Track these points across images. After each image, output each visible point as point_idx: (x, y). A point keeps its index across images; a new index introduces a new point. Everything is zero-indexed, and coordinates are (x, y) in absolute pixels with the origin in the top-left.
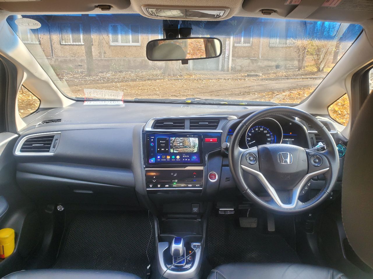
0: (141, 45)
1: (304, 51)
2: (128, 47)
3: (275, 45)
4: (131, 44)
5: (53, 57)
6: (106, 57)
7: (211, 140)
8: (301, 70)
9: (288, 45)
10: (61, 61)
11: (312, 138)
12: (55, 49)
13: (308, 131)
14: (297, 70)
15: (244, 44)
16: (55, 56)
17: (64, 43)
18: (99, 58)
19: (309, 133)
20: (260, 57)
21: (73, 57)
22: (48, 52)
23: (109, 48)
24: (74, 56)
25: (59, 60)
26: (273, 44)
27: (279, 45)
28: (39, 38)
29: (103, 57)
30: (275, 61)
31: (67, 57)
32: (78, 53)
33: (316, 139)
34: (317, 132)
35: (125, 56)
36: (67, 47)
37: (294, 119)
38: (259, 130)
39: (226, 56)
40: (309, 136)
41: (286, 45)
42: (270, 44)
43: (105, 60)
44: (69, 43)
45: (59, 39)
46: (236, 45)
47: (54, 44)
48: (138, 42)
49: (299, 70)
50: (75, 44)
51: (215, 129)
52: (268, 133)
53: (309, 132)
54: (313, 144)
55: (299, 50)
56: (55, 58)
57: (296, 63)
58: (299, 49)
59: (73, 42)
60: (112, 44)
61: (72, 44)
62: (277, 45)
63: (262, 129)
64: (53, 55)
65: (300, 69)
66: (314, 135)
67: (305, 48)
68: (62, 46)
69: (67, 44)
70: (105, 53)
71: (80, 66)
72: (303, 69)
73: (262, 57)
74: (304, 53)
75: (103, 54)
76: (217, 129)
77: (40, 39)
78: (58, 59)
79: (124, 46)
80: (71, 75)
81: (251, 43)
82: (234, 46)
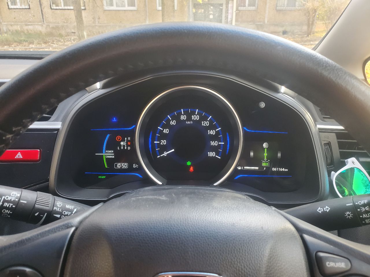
0: (138, 9)
1: (314, 15)
2: (124, 11)
3: (282, 8)
4: (127, 8)
5: (44, 23)
6: (101, 23)
7: (19, 154)
8: (310, 36)
9: (297, 8)
10: (53, 28)
11: (329, 144)
12: (46, 14)
13: (319, 126)
14: (306, 36)
15: (249, 8)
16: (46, 22)
17: (55, 8)
18: (93, 24)
19: (321, 131)
20: (266, 21)
21: (64, 22)
22: (39, 17)
23: (104, 13)
24: (67, 22)
25: (51, 26)
26: (281, 6)
27: (287, 8)
28: (29, 1)
29: (97, 22)
30: (283, 26)
31: (59, 23)
32: (71, 18)
33: (341, 145)
34: (341, 128)
35: (121, 22)
36: (58, 11)
37: (277, 91)
38: (189, 118)
39: (229, 21)
40: (320, 137)
41: (295, 8)
42: (277, 7)
43: (100, 26)
44: (60, 8)
45: (49, 3)
46: (240, 8)
47: (43, 9)
48: (134, 6)
49: (308, 36)
50: (66, 8)
51: (46, 119)
52: (211, 127)
53: (319, 129)
54: (329, 161)
55: (309, 14)
56: (46, 24)
57: (305, 28)
58: (309, 12)
59: (64, 6)
60: (106, 8)
61: (64, 8)
62: (284, 8)
63: (196, 117)
64: (43, 21)
65: (308, 34)
66: (334, 134)
67: (315, 11)
68: (53, 10)
69: (57, 8)
70: (99, 18)
71: (73, 33)
72: (312, 35)
73: (268, 22)
74: (314, 16)
75: (97, 20)
76: (53, 117)
77: (29, 3)
78: (49, 25)
79: (119, 10)
80: (62, 42)
81: (256, 6)
82: (237, 10)
